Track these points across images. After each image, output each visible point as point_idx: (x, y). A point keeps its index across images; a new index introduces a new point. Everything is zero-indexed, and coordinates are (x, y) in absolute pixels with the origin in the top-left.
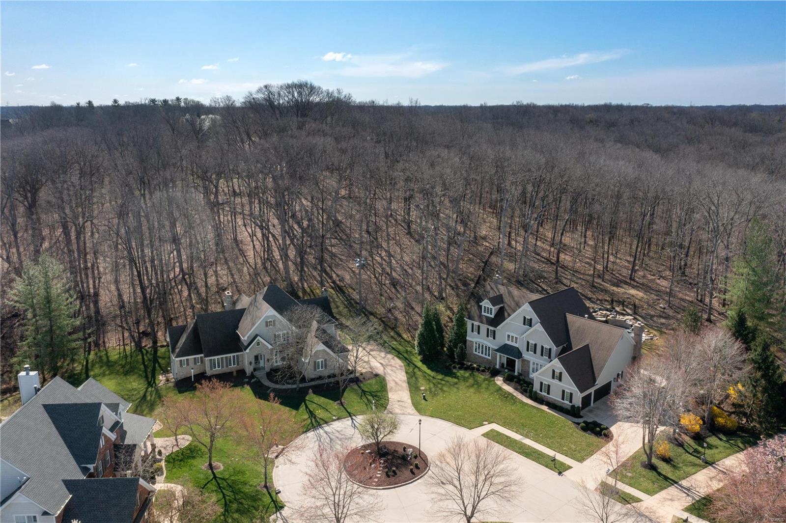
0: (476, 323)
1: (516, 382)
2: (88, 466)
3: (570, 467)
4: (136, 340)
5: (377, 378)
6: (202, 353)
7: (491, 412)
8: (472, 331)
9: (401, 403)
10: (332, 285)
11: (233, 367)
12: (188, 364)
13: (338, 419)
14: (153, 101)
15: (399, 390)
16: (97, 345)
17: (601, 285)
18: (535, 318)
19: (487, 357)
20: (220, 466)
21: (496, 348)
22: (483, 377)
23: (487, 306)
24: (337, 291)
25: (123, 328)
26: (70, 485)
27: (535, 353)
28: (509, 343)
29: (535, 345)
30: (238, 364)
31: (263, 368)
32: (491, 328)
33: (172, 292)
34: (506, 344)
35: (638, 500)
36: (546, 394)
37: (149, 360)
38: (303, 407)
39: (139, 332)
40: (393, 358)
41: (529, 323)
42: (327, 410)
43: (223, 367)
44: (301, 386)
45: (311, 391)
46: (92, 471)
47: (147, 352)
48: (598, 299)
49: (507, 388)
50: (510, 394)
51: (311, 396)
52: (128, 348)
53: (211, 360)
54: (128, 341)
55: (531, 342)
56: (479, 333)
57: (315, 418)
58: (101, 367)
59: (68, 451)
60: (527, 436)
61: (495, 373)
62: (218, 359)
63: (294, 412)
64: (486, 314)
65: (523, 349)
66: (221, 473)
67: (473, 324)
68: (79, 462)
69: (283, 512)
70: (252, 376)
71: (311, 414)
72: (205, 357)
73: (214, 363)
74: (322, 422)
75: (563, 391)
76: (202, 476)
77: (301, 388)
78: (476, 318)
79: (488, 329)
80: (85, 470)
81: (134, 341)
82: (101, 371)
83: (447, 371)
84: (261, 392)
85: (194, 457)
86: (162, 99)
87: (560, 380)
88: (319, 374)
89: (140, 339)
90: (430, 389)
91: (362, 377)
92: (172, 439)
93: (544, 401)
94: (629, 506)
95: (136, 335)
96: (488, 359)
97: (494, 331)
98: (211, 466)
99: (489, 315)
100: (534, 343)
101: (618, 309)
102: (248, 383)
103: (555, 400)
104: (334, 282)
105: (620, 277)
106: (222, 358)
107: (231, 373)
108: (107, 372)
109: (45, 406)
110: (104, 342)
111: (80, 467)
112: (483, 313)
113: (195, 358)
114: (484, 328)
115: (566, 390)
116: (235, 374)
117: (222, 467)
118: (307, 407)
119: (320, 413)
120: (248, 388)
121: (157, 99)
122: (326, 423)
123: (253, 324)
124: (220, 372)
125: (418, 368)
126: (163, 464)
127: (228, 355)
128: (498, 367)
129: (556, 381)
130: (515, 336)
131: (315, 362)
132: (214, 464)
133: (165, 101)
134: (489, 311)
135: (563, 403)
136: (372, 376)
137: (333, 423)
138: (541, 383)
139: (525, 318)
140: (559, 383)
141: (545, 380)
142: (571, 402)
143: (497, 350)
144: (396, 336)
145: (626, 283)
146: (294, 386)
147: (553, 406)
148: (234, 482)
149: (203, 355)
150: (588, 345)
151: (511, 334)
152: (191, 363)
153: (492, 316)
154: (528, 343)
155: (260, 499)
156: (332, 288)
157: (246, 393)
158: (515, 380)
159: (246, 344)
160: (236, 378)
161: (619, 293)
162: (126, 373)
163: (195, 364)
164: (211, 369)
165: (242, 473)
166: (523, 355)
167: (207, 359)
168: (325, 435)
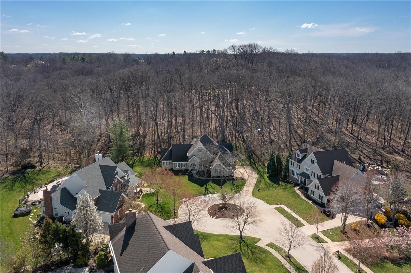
0: (293, 161)
1: (304, 190)
2: (109, 187)
3: (304, 225)
4: (156, 154)
5: (243, 180)
6: (171, 160)
7: (285, 200)
8: (291, 165)
9: (247, 191)
10: (242, 140)
11: (184, 168)
12: (166, 164)
13: (216, 193)
14: (203, 51)
15: (250, 186)
16: (141, 155)
17: (381, 152)
18: (316, 161)
19: (296, 178)
20: (161, 200)
21: (299, 173)
22: (290, 186)
23: (298, 153)
24: (244, 143)
25: (152, 149)
26: (101, 191)
27: (315, 177)
28: (305, 171)
29: (315, 173)
30: (186, 167)
31: (196, 170)
32: (299, 164)
33: (174, 137)
34: (304, 172)
35: (325, 242)
36: (312, 196)
37: (157, 162)
38: (205, 186)
39: (157, 152)
40: (255, 174)
41: (313, 162)
42: (214, 189)
43: (180, 167)
44: (207, 178)
45: (211, 181)
46: (110, 189)
47: (158, 159)
48: (375, 159)
49: (298, 192)
50: (298, 194)
51: (210, 183)
52: (151, 157)
53: (175, 163)
54: (152, 155)
55: (313, 171)
56: (294, 166)
57: (207, 191)
58: (139, 163)
59: (104, 181)
60: (294, 211)
61: (297, 185)
62: (178, 163)
63: (200, 187)
64: (298, 157)
65: (310, 175)
66: (160, 203)
67: (292, 161)
68: (106, 186)
69: (176, 219)
70: (190, 172)
71: (207, 189)
72: (173, 161)
73: (177, 165)
74: (209, 193)
75: (319, 195)
76: (153, 202)
77: (207, 179)
78: (293, 159)
79: (297, 164)
80: (108, 188)
81: (155, 155)
82: (138, 164)
83: (277, 182)
84: (191, 179)
85: (153, 196)
86: (207, 50)
87: (318, 189)
88: (217, 175)
89: (157, 154)
90: (264, 188)
91: (236, 179)
92: (149, 189)
93: (311, 199)
94: (320, 244)
95: (156, 153)
96: (297, 179)
97: (300, 165)
98: (157, 200)
99: (299, 158)
100: (314, 172)
101: (384, 165)
102: (187, 175)
103: (316, 199)
104: (243, 139)
105: (396, 150)
106: (180, 163)
107: (183, 170)
108: (140, 165)
109: (100, 165)
110: (144, 154)
111: (106, 187)
112: (297, 157)
113: (169, 162)
114: (296, 163)
115: (320, 195)
116: (184, 171)
117: (162, 201)
118: (206, 186)
119: (211, 190)
120: (187, 176)
121: (205, 51)
122: (211, 193)
123: (193, 150)
124: (179, 169)
125: (264, 179)
126: (141, 196)
127: (182, 162)
128: (299, 182)
129: (317, 190)
130: (308, 168)
131: (216, 170)
132: (159, 199)
133: (208, 52)
134: (299, 155)
135: (319, 201)
136: (241, 179)
137: (214, 194)
138: (311, 190)
139: (312, 159)
140: (318, 191)
141: (313, 189)
142: (322, 200)
143: (299, 174)
144: (262, 165)
145: (398, 153)
146: (205, 178)
147: (314, 202)
148: (164, 206)
149: (172, 161)
150: (339, 175)
151: (306, 167)
152: (168, 164)
153: (300, 158)
154: (312, 172)
155: (170, 214)
156: (242, 141)
157: (185, 179)
158: (304, 189)
159: (189, 158)
160: (184, 172)
161: (389, 157)
162: (147, 166)
163: (169, 164)
164: (175, 167)
165: (168, 204)
166: (310, 178)
167: (173, 162)
168: (208, 198)
